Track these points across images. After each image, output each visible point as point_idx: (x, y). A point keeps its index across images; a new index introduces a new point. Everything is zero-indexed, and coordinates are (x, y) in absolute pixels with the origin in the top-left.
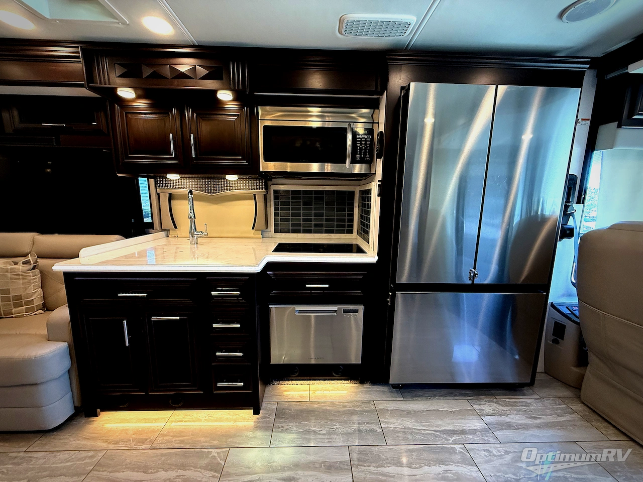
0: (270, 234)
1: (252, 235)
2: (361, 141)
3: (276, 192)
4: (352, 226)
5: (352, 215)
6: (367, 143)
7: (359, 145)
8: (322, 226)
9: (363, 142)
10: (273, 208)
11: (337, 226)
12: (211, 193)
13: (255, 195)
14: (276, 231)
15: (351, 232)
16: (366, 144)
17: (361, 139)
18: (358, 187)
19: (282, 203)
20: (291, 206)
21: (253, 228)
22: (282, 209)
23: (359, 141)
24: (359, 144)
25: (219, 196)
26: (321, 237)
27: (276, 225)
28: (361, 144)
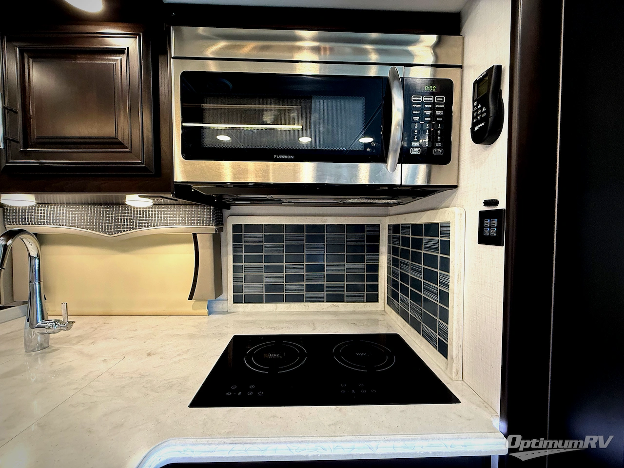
0: (224, 305)
1: (189, 309)
2: (422, 109)
3: (236, 228)
4: (375, 288)
5: (376, 268)
6: (438, 113)
7: (416, 119)
8: (320, 288)
9: (428, 112)
10: (230, 258)
11: (350, 288)
12: (110, 233)
13: (195, 235)
14: (237, 300)
15: (374, 299)
16: (433, 116)
17: (422, 103)
18: (388, 218)
19: (248, 248)
20: (264, 254)
21: (191, 298)
22: (248, 260)
23: (417, 109)
24: (416, 115)
25: (125, 237)
26: (319, 309)
27: (237, 289)
28: (422, 116)
